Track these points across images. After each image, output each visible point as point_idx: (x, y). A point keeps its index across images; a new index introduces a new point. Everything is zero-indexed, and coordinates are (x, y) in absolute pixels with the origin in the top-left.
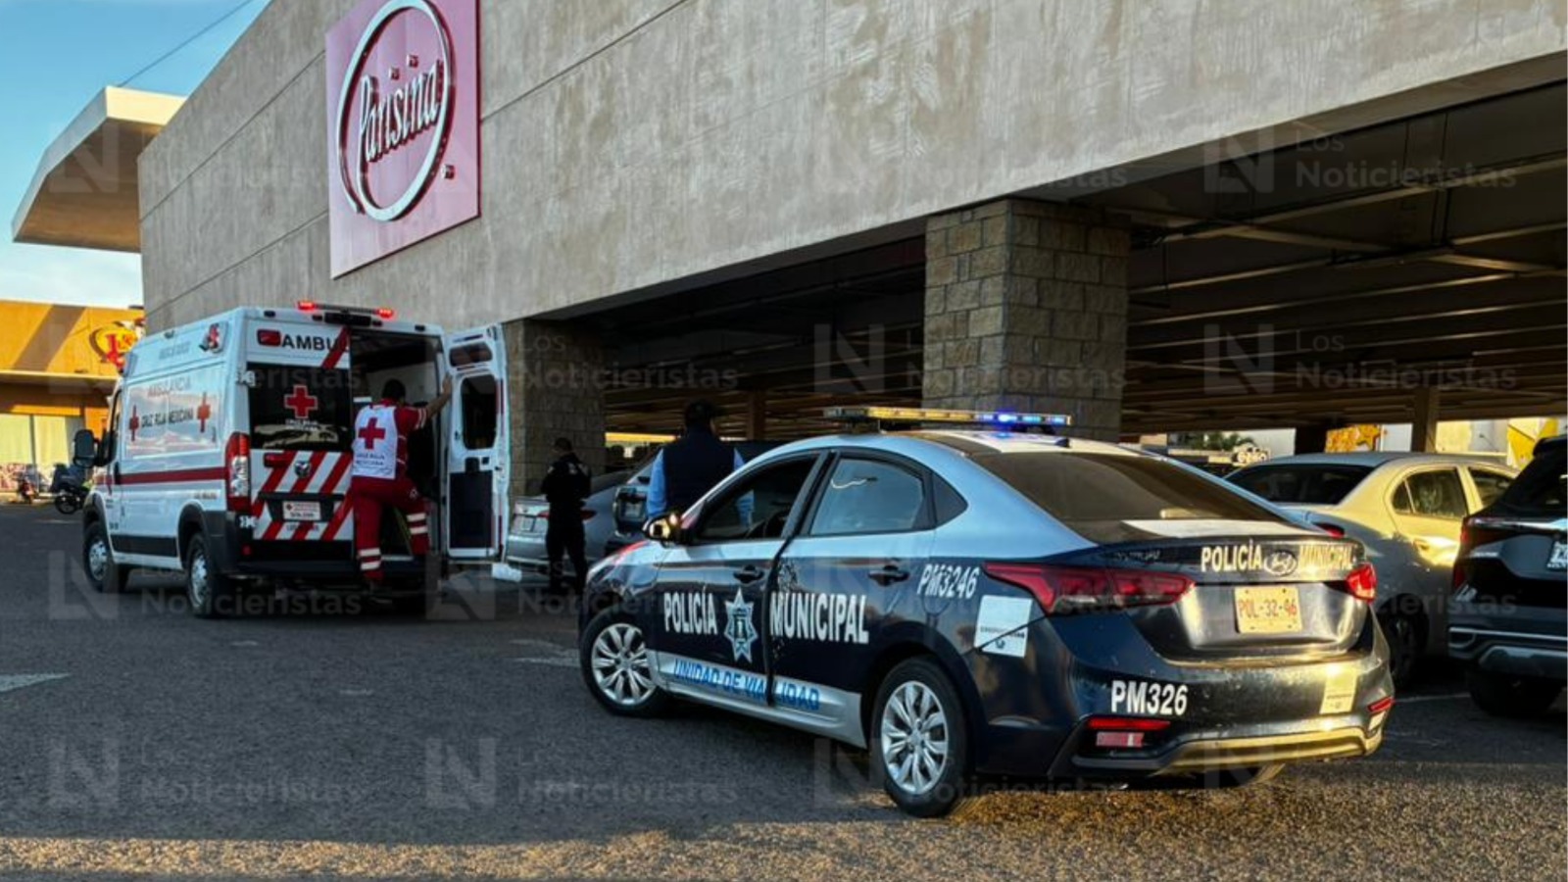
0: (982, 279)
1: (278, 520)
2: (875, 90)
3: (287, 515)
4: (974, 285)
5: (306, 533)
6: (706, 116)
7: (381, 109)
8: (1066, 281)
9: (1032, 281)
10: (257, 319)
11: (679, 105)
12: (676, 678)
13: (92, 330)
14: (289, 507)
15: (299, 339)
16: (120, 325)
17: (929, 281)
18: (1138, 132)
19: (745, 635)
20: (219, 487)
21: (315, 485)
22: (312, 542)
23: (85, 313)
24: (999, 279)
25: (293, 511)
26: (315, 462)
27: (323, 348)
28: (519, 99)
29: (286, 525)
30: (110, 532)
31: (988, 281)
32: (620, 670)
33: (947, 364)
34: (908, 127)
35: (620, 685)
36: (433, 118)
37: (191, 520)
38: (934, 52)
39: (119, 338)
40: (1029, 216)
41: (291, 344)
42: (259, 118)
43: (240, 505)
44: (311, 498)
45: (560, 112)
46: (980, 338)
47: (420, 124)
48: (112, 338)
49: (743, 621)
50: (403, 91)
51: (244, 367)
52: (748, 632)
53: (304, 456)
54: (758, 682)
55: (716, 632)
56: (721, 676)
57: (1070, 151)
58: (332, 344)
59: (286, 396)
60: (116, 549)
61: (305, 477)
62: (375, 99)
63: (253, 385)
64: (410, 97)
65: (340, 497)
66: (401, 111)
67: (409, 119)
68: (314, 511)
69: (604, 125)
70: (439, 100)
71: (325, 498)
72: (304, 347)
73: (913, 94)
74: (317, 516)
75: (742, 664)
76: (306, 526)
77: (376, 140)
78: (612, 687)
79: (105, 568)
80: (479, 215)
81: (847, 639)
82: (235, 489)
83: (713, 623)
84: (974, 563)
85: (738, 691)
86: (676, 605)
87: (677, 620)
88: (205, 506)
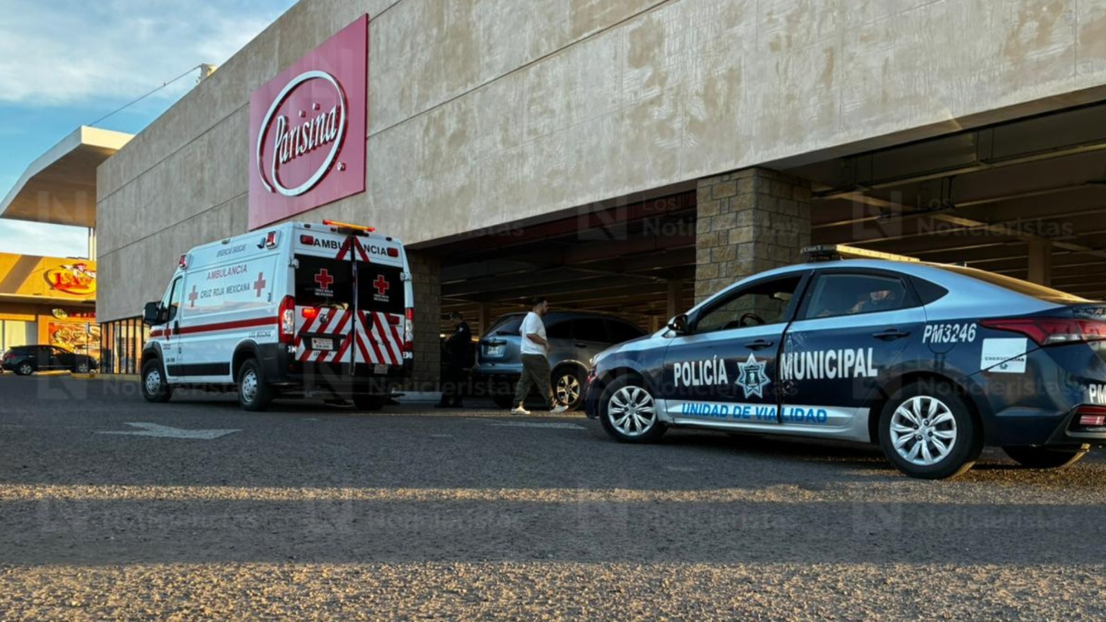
0: (737, 212)
1: (309, 348)
2: (658, 113)
3: (314, 346)
4: (732, 216)
5: (324, 357)
6: (536, 130)
7: (292, 134)
8: (783, 214)
9: (767, 213)
10: (300, 229)
11: (516, 124)
12: (684, 415)
13: (46, 270)
14: (315, 342)
15: (323, 241)
17: (699, 215)
18: (848, 128)
19: (757, 380)
20: (274, 328)
21: (330, 329)
22: (328, 363)
23: (42, 260)
24: (751, 212)
25: (318, 344)
26: (331, 316)
27: (336, 248)
28: (396, 125)
29: (313, 352)
30: (166, 364)
31: (742, 213)
32: (628, 414)
33: (714, 260)
34: (684, 131)
35: (628, 424)
36: (332, 137)
37: (245, 353)
38: (701, 91)
39: (63, 275)
40: (765, 178)
41: (319, 244)
42: (195, 142)
43: (287, 339)
44: (327, 336)
45: (427, 131)
46: (737, 244)
47: (322, 141)
48: (58, 276)
49: (756, 374)
50: (310, 123)
51: (293, 256)
52: (760, 379)
53: (325, 311)
54: (770, 409)
55: (726, 382)
56: (731, 408)
57: (801, 140)
58: (341, 245)
59: (316, 275)
60: (171, 374)
61: (324, 324)
62: (287, 129)
63: (298, 267)
64: (315, 127)
65: (343, 336)
66: (308, 134)
67: (314, 138)
68: (329, 344)
69: (459, 138)
70: (337, 127)
71: (336, 337)
72: (326, 246)
73: (686, 113)
74: (331, 347)
75: (754, 400)
76: (324, 353)
77: (288, 151)
78: (622, 426)
79: (158, 387)
80: (364, 190)
81: (856, 375)
82: (285, 329)
83: (723, 377)
84: (970, 321)
85: (749, 417)
86: (686, 370)
87: (687, 378)
88: (259, 341)
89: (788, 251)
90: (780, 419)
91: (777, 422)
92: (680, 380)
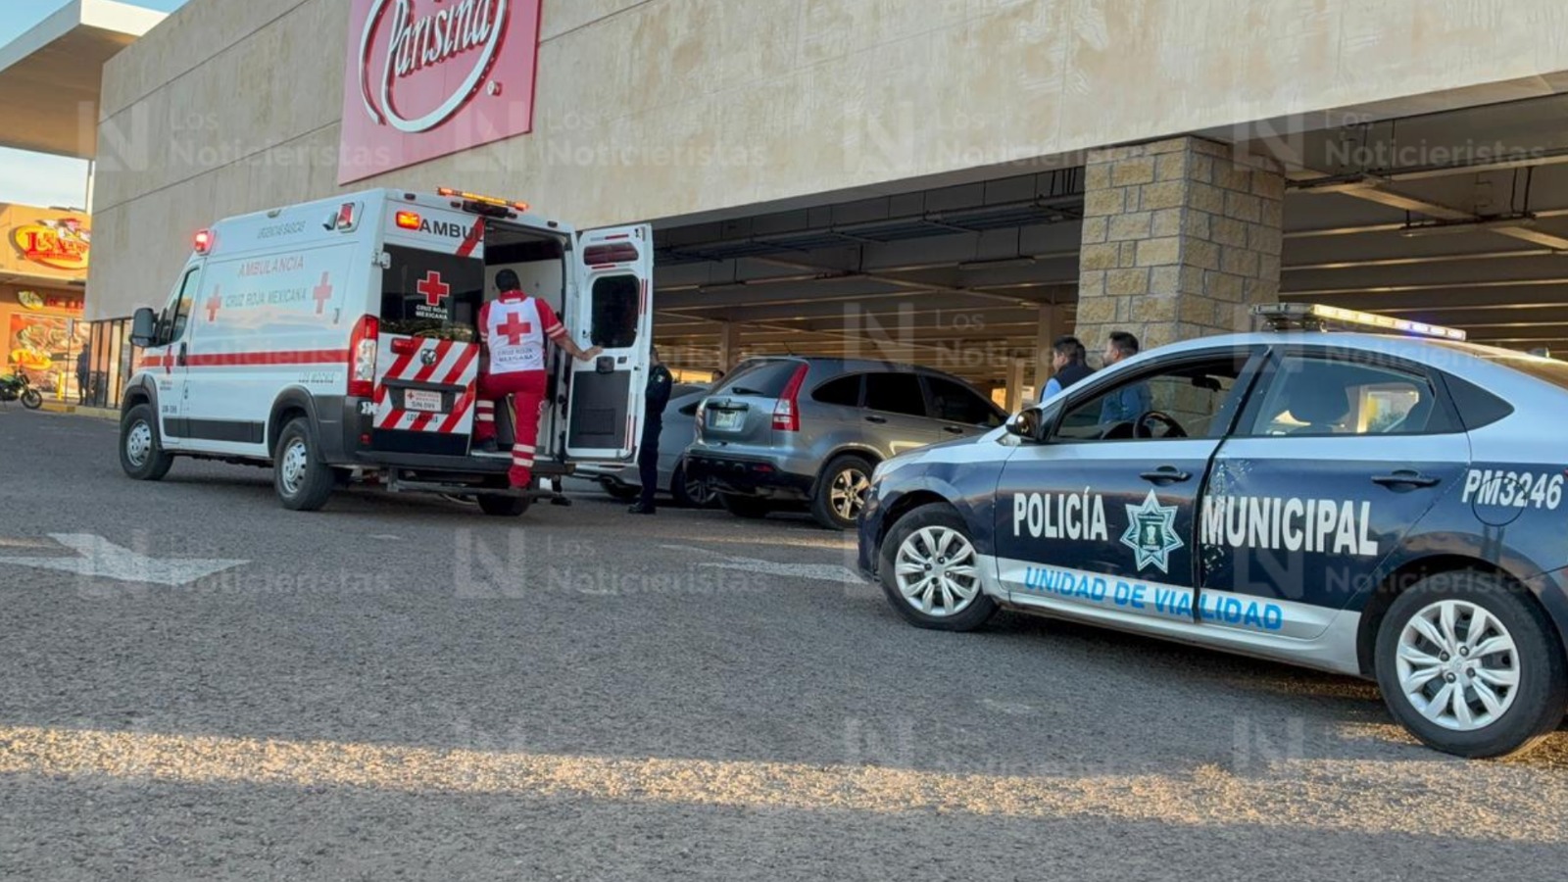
0: (1154, 211)
1: (398, 411)
2: (1025, 33)
3: (408, 404)
4: (1145, 216)
5: (424, 425)
6: (818, 48)
7: (418, 29)
8: (1233, 218)
9: (1206, 216)
10: (398, 201)
11: (787, 35)
12: (1029, 588)
13: (14, 226)
14: (411, 396)
15: (436, 224)
16: (42, 223)
17: (1087, 211)
18: (1351, 80)
19: (1159, 541)
20: (340, 370)
21: (438, 376)
22: (430, 434)
23: (7, 211)
24: (1177, 212)
25: (416, 400)
26: (441, 352)
27: (458, 236)
28: (588, 25)
29: (406, 413)
30: (161, 416)
31: (1162, 214)
32: (929, 576)
33: (1108, 291)
34: (1069, 65)
35: (929, 594)
36: (482, 39)
37: (290, 409)
39: (40, 236)
40: (1207, 155)
41: (428, 229)
42: (262, 32)
43: (362, 390)
44: (433, 388)
45: (638, 37)
46: (1151, 267)
47: (465, 43)
48: (33, 237)
49: (1158, 528)
50: (448, 13)
51: (381, 247)
52: (1166, 538)
53: (431, 344)
54: (1181, 595)
55: (1105, 537)
56: (1112, 585)
57: (1268, 94)
58: (468, 232)
59: (419, 281)
60: (168, 433)
61: (428, 369)
62: (410, 20)
63: (388, 267)
64: (456, 19)
65: (462, 389)
66: (443, 30)
67: (452, 38)
68: (433, 401)
69: (691, 52)
70: (491, 21)
71: (447, 389)
72: (441, 233)
73: (1075, 36)
74: (438, 407)
75: (1152, 573)
76: (425, 417)
77: (410, 56)
78: (919, 596)
79: (147, 453)
80: (530, 131)
81: (1337, 549)
82: (359, 373)
83: (1100, 528)
84: (1551, 470)
85: (1141, 605)
86: (1035, 507)
87: (1035, 524)
88: (315, 390)
89: (1239, 282)
90: (1198, 614)
91: (1192, 620)
92: (1024, 524)
